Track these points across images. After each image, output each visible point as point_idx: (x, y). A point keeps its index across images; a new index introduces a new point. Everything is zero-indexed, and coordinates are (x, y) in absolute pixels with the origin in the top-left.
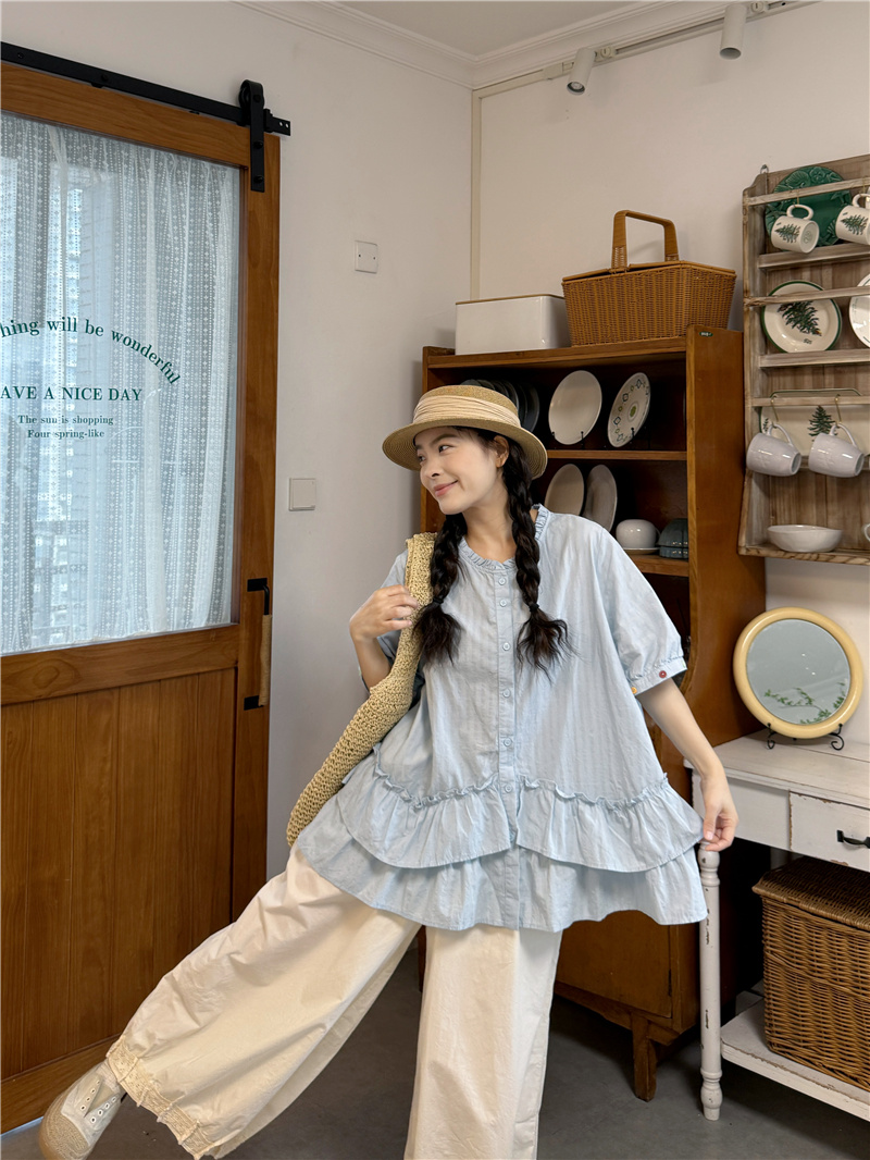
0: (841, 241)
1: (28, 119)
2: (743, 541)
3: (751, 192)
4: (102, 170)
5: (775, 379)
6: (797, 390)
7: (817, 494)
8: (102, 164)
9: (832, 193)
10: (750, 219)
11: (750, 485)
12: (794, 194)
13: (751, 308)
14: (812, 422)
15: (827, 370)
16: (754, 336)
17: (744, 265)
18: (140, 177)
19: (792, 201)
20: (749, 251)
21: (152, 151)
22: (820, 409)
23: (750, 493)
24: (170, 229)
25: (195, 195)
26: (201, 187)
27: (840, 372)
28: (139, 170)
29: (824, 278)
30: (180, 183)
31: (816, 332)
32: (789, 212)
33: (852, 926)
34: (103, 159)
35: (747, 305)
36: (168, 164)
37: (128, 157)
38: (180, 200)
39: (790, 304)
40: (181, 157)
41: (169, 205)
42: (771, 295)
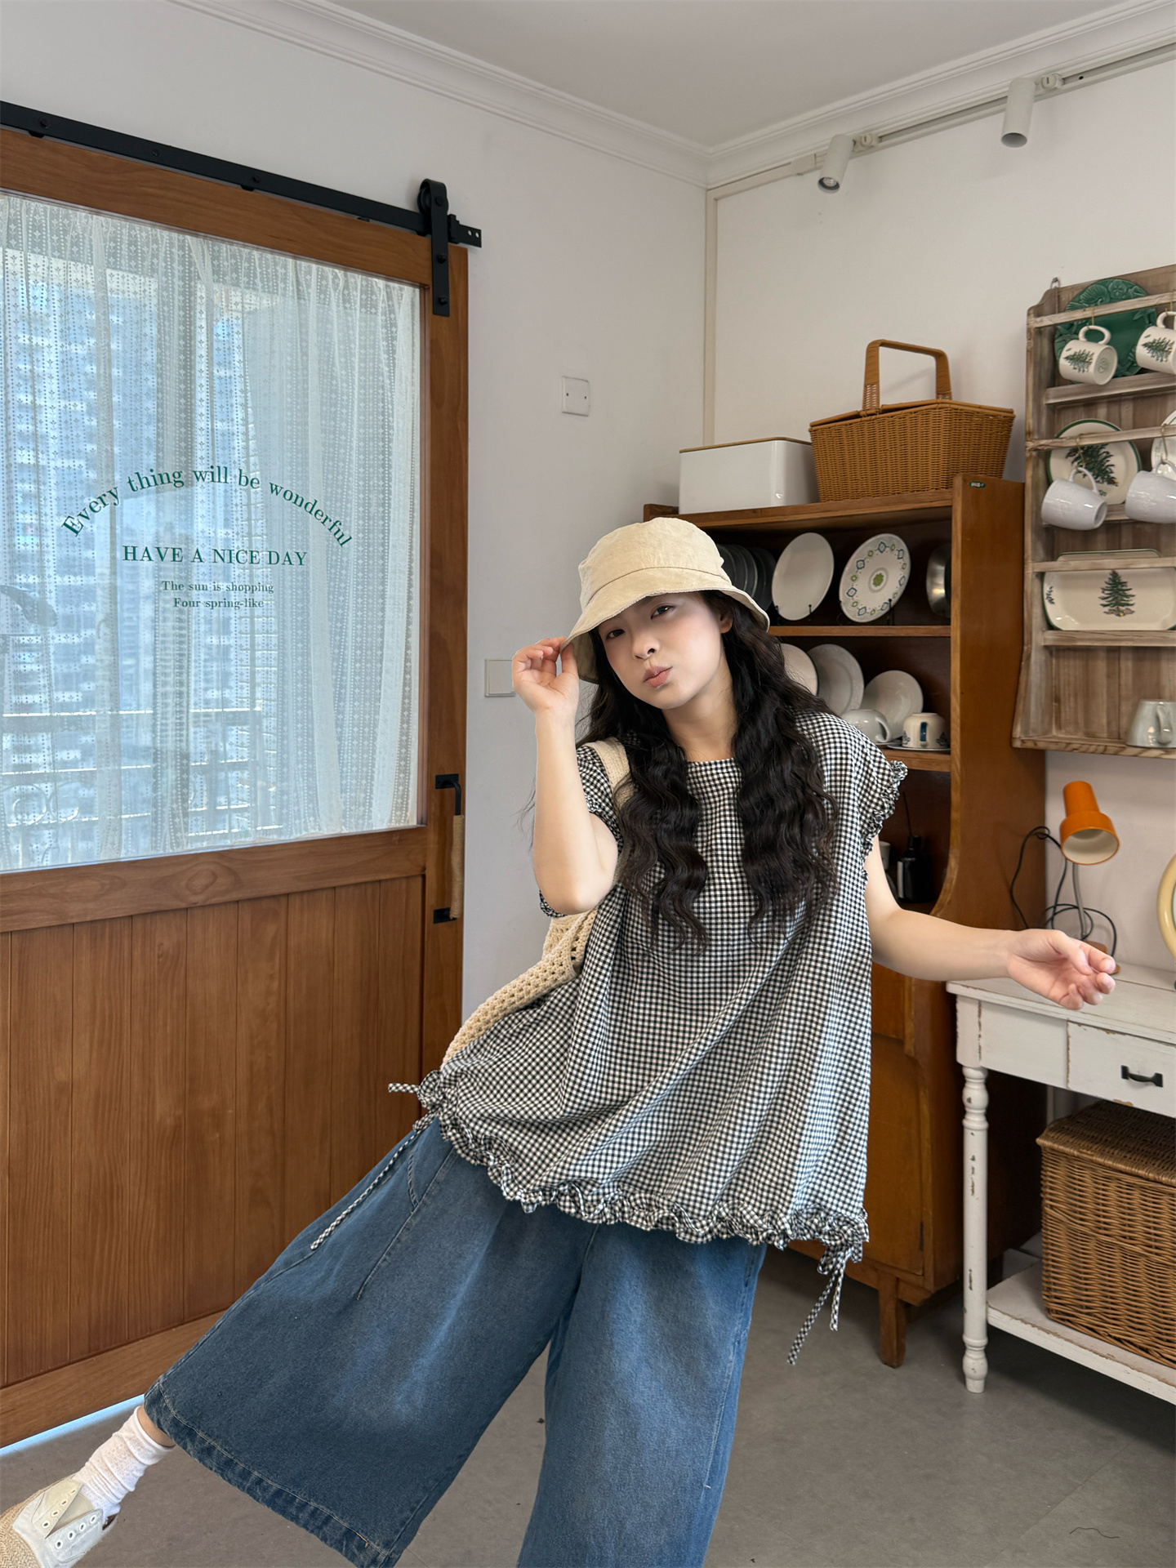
0: (1144, 371)
1: (166, 228)
2: (1018, 731)
3: (1037, 311)
4: (254, 289)
5: (1062, 540)
6: (1087, 552)
7: (1109, 676)
9: (1136, 311)
10: (1035, 344)
11: (1028, 665)
12: (1088, 313)
13: (1034, 453)
14: (1104, 590)
15: (1123, 528)
17: (1027, 401)
18: (299, 298)
19: (1085, 322)
20: (1034, 384)
21: (314, 267)
22: (1115, 575)
23: (1028, 674)
24: (337, 361)
25: (366, 321)
26: (373, 310)
27: (1139, 531)
28: (298, 290)
29: (1124, 415)
30: (348, 305)
31: (1111, 481)
32: (1081, 335)
34: (255, 277)
35: (1030, 450)
36: (333, 282)
37: (285, 274)
38: (348, 326)
39: (1082, 448)
40: (349, 274)
41: (335, 333)
42: (1058, 437)
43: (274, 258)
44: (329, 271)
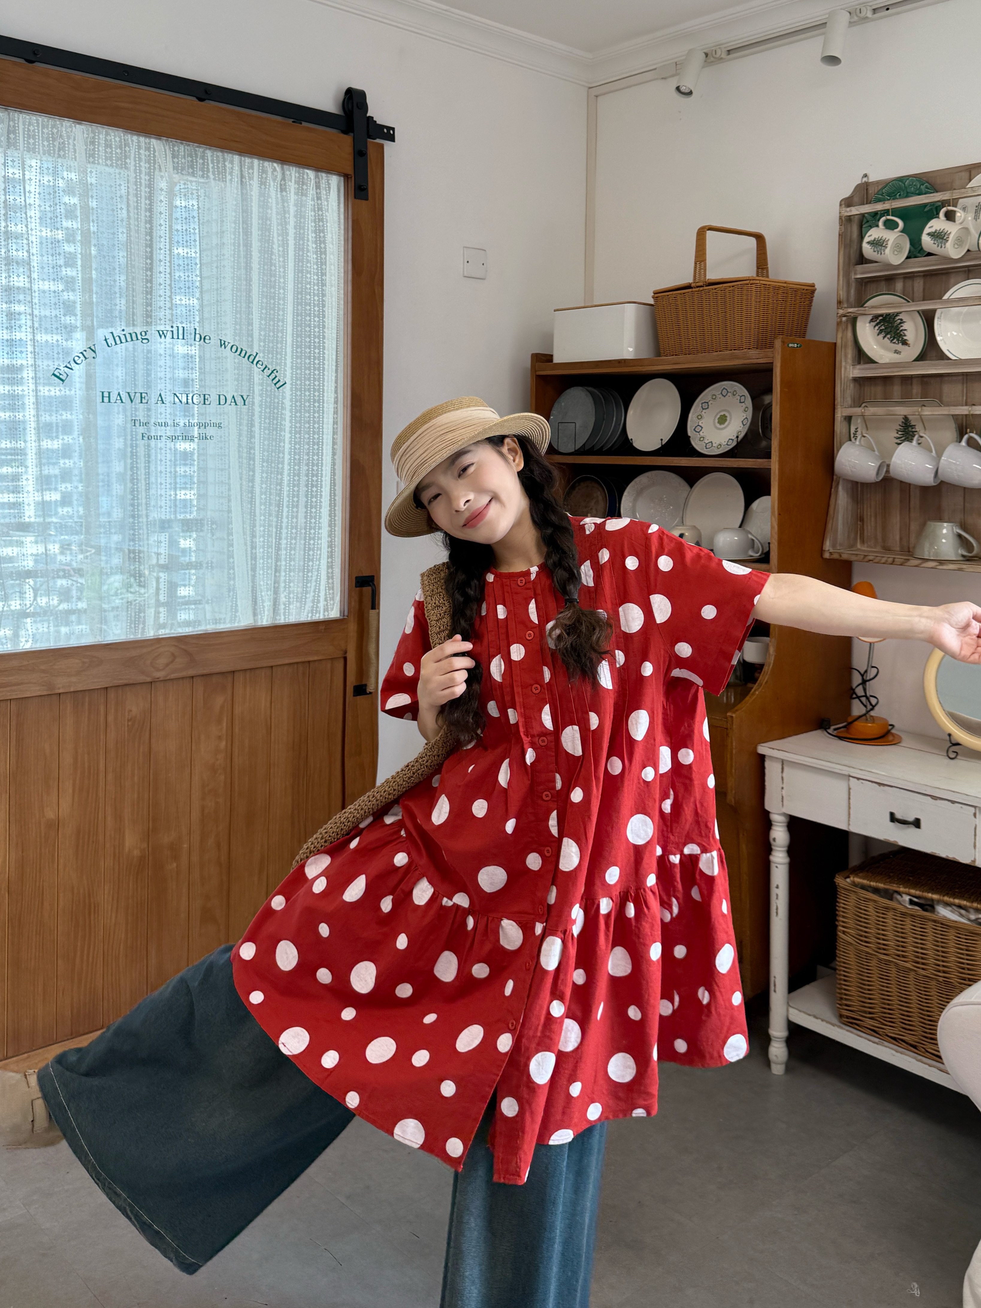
0: (927, 254)
1: (135, 134)
2: (827, 545)
3: (848, 202)
5: (867, 389)
6: (886, 400)
7: (901, 501)
8: (208, 177)
9: (925, 205)
10: (846, 229)
11: (837, 492)
12: (887, 206)
13: (844, 319)
14: (898, 431)
15: (915, 381)
16: (846, 346)
17: (839, 275)
18: (243, 188)
19: (886, 212)
20: (844, 262)
21: (256, 162)
22: (906, 419)
24: (275, 240)
25: (298, 207)
26: (304, 198)
27: (926, 383)
28: (242, 182)
29: (915, 289)
30: (284, 193)
31: (905, 343)
32: (880, 223)
34: (208, 171)
35: (840, 317)
36: (272, 174)
37: (232, 168)
38: (284, 211)
39: (881, 315)
40: (285, 167)
41: (274, 215)
42: (862, 306)
43: (223, 156)
44: (269, 166)
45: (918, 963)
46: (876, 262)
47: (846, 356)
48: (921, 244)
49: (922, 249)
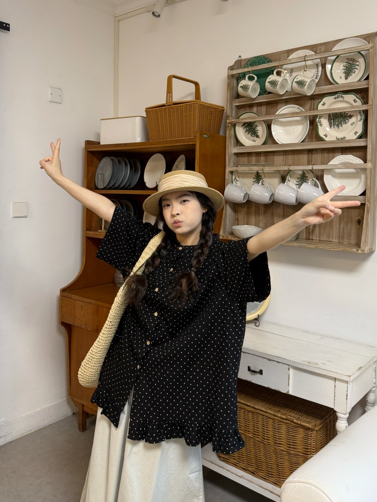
0: (270, 93)
2: (222, 232)
3: (231, 68)
5: (240, 158)
6: (249, 164)
7: (255, 212)
9: (267, 69)
10: (230, 81)
11: (226, 207)
12: (250, 69)
13: (230, 125)
14: (254, 178)
15: (262, 155)
16: (230, 138)
17: (227, 103)
19: (249, 72)
20: (230, 97)
22: (258, 173)
23: (226, 211)
27: (267, 156)
29: (262, 111)
31: (257, 136)
32: (247, 78)
33: (254, 408)
35: (228, 124)
39: (247, 123)
42: (239, 118)
45: (255, 434)
46: (244, 97)
47: (231, 142)
48: (265, 89)
49: (266, 91)
